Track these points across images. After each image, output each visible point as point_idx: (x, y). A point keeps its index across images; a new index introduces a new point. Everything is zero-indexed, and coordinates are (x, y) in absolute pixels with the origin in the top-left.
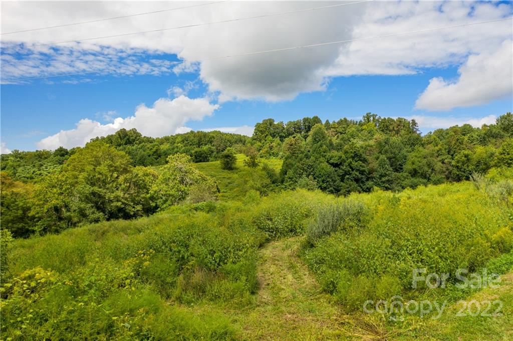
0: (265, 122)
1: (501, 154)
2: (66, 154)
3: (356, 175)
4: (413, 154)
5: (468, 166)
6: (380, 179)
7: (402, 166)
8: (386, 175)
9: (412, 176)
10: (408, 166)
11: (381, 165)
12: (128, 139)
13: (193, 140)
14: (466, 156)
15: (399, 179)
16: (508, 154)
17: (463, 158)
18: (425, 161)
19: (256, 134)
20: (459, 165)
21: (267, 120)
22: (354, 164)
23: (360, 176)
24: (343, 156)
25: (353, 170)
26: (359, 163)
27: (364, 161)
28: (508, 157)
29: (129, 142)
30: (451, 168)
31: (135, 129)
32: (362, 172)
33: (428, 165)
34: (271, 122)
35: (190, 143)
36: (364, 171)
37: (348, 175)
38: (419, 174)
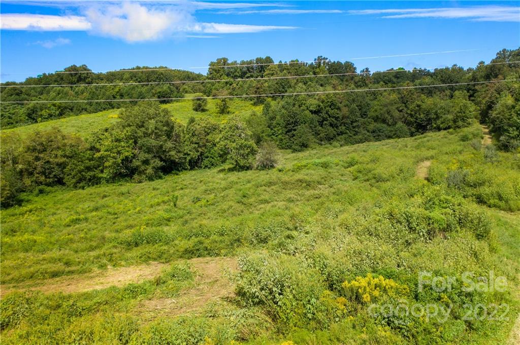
0: (219, 61)
1: (459, 113)
2: (21, 93)
3: (332, 121)
4: (376, 102)
5: (420, 115)
6: (352, 124)
7: (366, 112)
8: (356, 121)
9: (375, 121)
10: (371, 113)
11: (352, 112)
12: (80, 76)
13: (141, 76)
14: (418, 106)
15: (365, 124)
16: (464, 113)
17: (416, 108)
18: (385, 109)
19: (211, 74)
20: (413, 113)
21: (221, 59)
22: (331, 112)
23: (335, 121)
24: (321, 104)
25: (330, 117)
26: (335, 111)
27: (339, 109)
28: (464, 115)
29: (80, 79)
30: (406, 115)
31: (85, 65)
32: (337, 118)
33: (388, 113)
34: (225, 61)
35: (139, 80)
36: (338, 117)
37: (326, 121)
38: (380, 120)
